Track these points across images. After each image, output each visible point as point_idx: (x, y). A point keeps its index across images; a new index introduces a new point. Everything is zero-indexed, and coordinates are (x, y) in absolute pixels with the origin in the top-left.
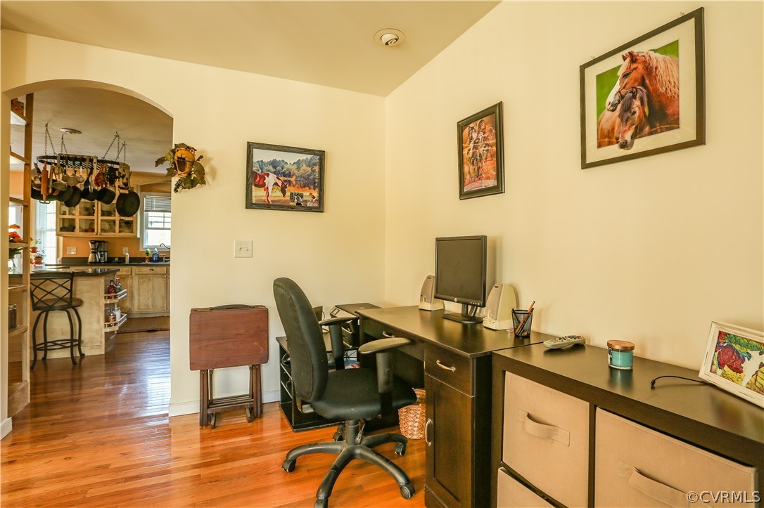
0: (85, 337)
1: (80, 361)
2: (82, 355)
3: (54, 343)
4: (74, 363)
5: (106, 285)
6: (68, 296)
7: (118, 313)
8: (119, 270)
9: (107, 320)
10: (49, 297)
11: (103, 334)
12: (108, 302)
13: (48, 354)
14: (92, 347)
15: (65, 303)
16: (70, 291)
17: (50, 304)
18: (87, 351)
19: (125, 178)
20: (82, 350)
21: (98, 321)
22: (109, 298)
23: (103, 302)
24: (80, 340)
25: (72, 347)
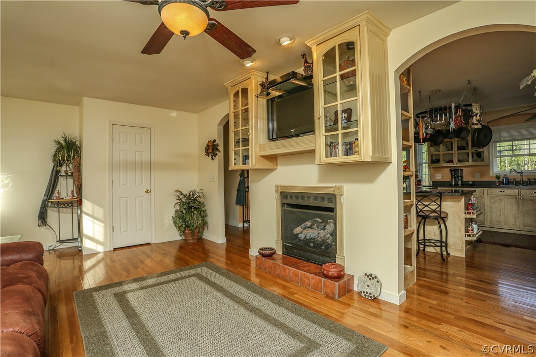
0: (450, 241)
1: (447, 258)
2: (448, 254)
3: (430, 241)
4: (443, 259)
5: (465, 203)
6: (438, 209)
7: (475, 227)
8: (475, 191)
9: (467, 231)
10: (426, 208)
11: (464, 242)
12: (468, 216)
13: (426, 248)
14: (455, 250)
15: (436, 215)
16: (440, 206)
17: (427, 214)
18: (452, 253)
19: (478, 116)
20: (448, 250)
21: (460, 231)
22: (469, 213)
23: (464, 216)
24: (446, 242)
25: (441, 246)
